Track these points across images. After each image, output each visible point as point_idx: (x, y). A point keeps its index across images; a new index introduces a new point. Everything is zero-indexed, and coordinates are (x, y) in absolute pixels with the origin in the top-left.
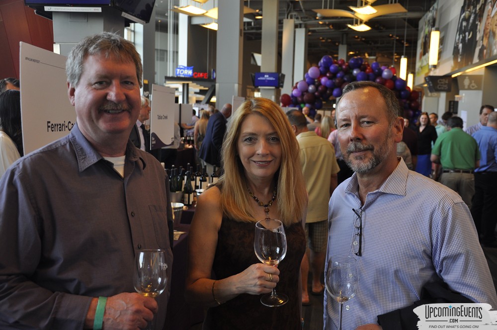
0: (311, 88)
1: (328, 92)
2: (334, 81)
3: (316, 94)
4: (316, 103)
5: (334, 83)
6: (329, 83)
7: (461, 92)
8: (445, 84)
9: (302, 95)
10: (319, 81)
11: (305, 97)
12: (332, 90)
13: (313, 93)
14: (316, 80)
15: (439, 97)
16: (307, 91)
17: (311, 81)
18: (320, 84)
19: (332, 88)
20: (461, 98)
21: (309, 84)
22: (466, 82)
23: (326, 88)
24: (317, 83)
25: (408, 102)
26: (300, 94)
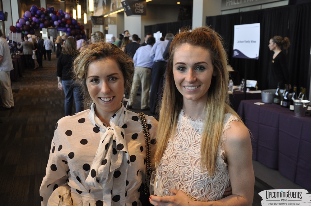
0: (27, 23)
1: (37, 25)
2: (40, 19)
3: (31, 26)
4: (31, 31)
5: (40, 20)
6: (37, 20)
7: (109, 25)
8: (101, 21)
9: (23, 27)
10: (32, 19)
11: (24, 28)
12: (39, 24)
13: (29, 26)
14: (29, 19)
15: (99, 27)
16: (25, 24)
17: (27, 19)
18: (32, 21)
19: (39, 22)
20: (108, 29)
21: (26, 21)
22: (109, 20)
23: (35, 23)
24: (30, 20)
25: (79, 31)
26: (21, 26)
